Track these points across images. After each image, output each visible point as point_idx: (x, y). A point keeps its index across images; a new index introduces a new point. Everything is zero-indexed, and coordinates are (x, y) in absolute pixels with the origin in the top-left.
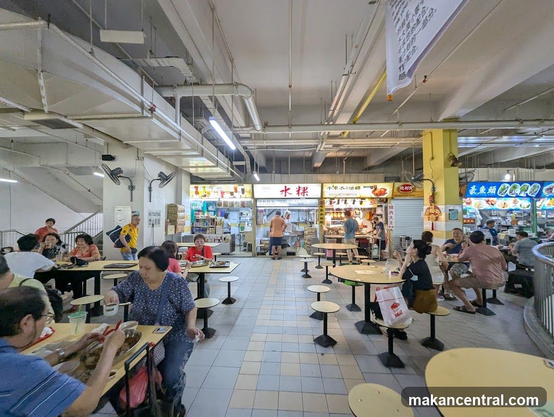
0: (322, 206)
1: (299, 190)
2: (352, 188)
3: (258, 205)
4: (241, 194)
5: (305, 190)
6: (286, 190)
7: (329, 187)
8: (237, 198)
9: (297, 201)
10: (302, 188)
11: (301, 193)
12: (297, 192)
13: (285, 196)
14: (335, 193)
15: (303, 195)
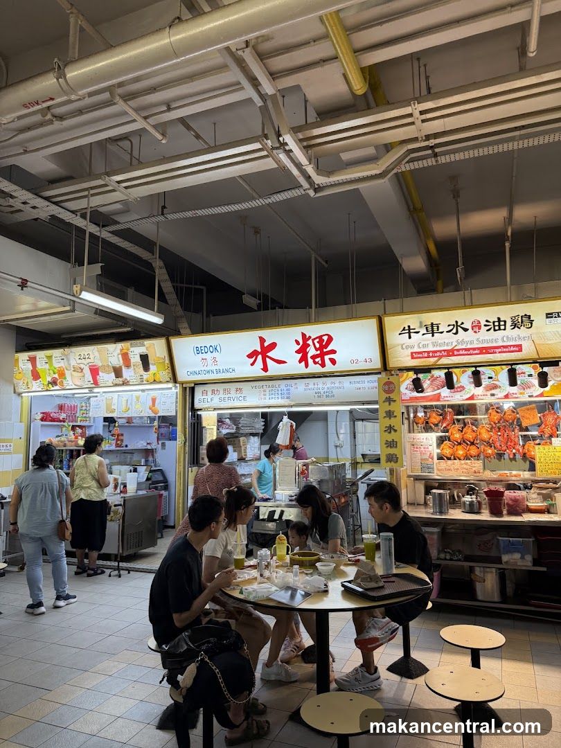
0: (389, 400)
1: (306, 346)
2: (499, 325)
3: (197, 406)
4: (141, 369)
5: (324, 344)
6: (265, 350)
7: (407, 328)
8: (131, 383)
9: (311, 386)
10: (313, 340)
11: (312, 357)
12: (300, 355)
13: (265, 369)
14: (431, 348)
15: (320, 365)
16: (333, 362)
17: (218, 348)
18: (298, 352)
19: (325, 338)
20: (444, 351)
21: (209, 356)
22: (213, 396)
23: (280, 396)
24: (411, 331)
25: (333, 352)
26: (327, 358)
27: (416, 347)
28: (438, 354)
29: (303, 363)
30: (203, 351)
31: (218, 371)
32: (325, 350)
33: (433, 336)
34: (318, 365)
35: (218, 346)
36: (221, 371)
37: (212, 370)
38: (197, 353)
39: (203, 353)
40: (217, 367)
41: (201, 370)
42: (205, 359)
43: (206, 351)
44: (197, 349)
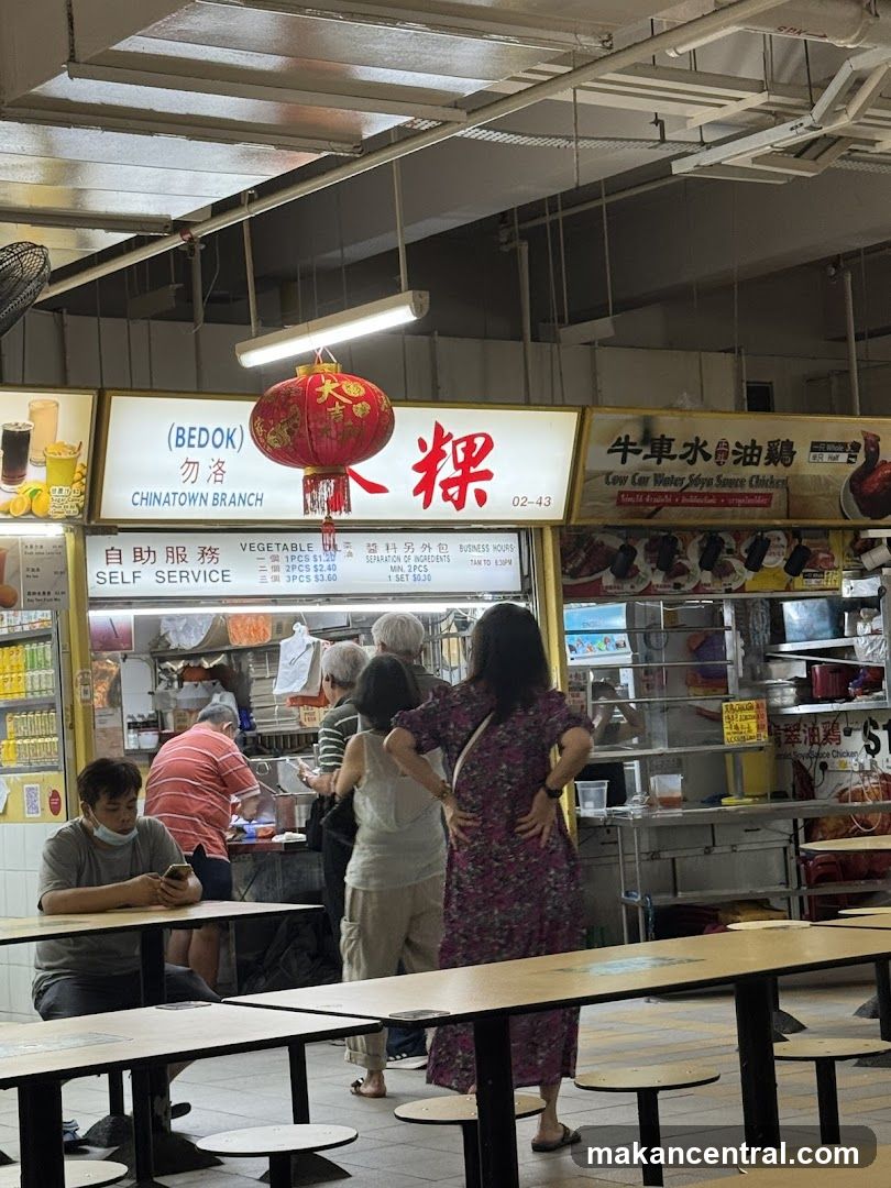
1: (437, 454)
2: (751, 454)
5: (474, 456)
7: (623, 441)
9: (381, 552)
10: (455, 443)
11: (442, 484)
15: (454, 503)
16: (481, 497)
17: (236, 438)
18: (418, 468)
19: (479, 442)
20: (668, 493)
21: (206, 456)
22: (138, 566)
23: (312, 574)
24: (630, 447)
25: (487, 475)
26: (472, 487)
27: (629, 481)
28: (659, 499)
29: (422, 496)
30: (194, 442)
31: (219, 499)
32: (472, 470)
33: (659, 462)
34: (450, 503)
35: (238, 432)
36: (228, 501)
37: (205, 496)
38: (177, 445)
39: (193, 446)
40: (219, 489)
41: (175, 494)
42: (194, 463)
43: (203, 442)
44: (181, 432)
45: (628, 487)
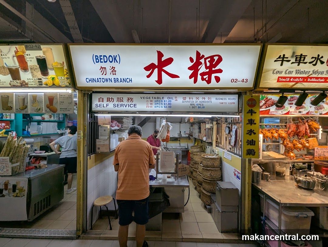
0: (251, 112)
1: (198, 63)
3: (94, 108)
4: (39, 74)
5: (214, 64)
6: (162, 64)
7: (282, 57)
8: (29, 86)
9: (187, 99)
10: (205, 59)
11: (201, 74)
12: (191, 72)
13: (159, 81)
14: (294, 75)
15: (206, 81)
16: (218, 79)
17: (118, 59)
18: (190, 68)
19: (216, 58)
20: (302, 78)
21: (108, 65)
22: (108, 103)
23: (163, 106)
24: (285, 59)
25: (220, 71)
26: (213, 76)
27: (284, 73)
28: (297, 80)
29: (193, 79)
31: (116, 80)
32: (213, 69)
33: (298, 65)
34: (205, 81)
35: (118, 57)
36: (119, 80)
37: (111, 79)
38: (97, 62)
39: (102, 62)
40: (115, 77)
41: (100, 79)
42: (104, 68)
43: (106, 60)
44: (97, 57)
45: (283, 75)
